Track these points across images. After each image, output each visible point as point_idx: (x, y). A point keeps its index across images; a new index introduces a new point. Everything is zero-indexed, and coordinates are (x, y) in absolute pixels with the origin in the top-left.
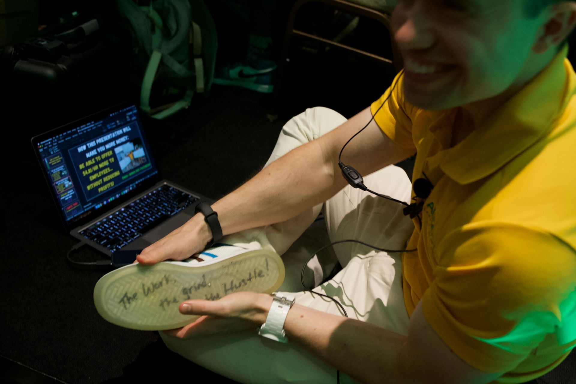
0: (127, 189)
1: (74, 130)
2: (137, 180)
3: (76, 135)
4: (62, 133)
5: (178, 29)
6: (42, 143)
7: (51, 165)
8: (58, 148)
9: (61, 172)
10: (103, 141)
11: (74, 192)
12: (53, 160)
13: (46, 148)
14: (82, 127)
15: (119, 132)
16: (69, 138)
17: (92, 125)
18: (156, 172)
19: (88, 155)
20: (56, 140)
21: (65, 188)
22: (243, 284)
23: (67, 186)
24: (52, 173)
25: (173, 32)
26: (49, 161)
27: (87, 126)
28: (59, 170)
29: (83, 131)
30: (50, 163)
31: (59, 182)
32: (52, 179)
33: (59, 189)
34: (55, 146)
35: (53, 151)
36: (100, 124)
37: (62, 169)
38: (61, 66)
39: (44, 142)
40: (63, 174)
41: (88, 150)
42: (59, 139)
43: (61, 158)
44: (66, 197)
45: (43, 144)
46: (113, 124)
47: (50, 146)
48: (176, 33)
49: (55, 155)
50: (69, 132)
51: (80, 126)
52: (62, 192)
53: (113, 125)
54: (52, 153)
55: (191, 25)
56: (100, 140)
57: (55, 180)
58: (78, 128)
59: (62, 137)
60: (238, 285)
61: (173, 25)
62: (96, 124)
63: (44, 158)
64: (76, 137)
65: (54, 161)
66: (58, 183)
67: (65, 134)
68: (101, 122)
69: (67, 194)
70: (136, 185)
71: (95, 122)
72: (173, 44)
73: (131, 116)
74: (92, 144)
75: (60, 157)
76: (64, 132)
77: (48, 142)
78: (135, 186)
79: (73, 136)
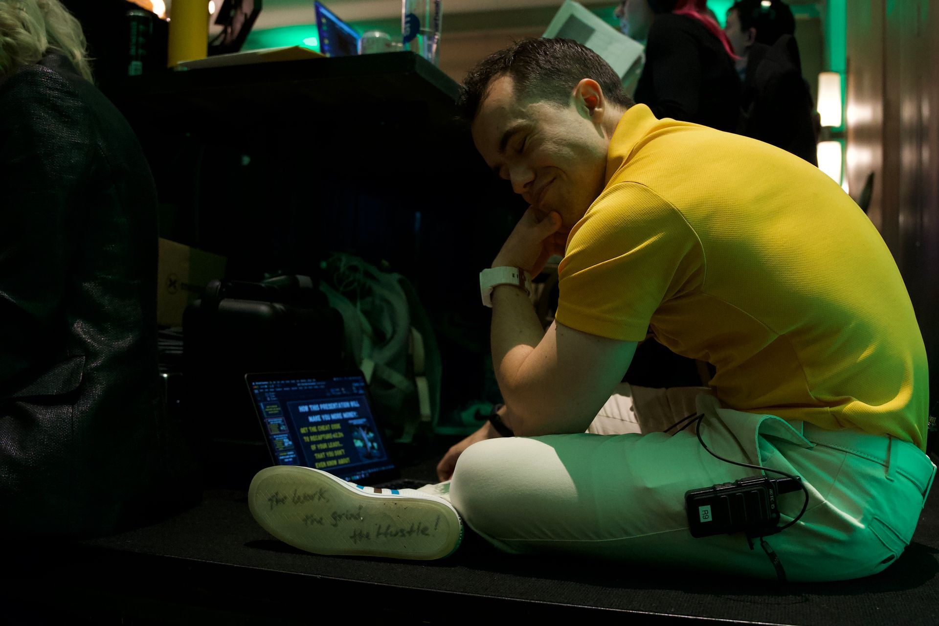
0: (358, 475)
1: (293, 381)
2: (370, 468)
3: (296, 388)
4: (280, 380)
5: (394, 332)
6: (257, 383)
7: (267, 412)
8: (276, 396)
9: (279, 425)
10: (327, 408)
11: (295, 456)
12: (269, 408)
13: (261, 391)
14: (302, 381)
15: (346, 405)
16: (287, 389)
17: (314, 384)
18: (393, 467)
19: (312, 419)
20: (273, 386)
21: (283, 446)
22: (400, 534)
23: (286, 444)
24: (269, 423)
25: (389, 336)
26: (265, 408)
27: (307, 382)
28: (277, 422)
29: (303, 386)
30: (267, 410)
31: (277, 436)
32: (269, 430)
33: (278, 445)
34: (272, 392)
35: (270, 398)
36: (322, 384)
37: (280, 422)
38: (278, 306)
39: (260, 383)
40: (282, 428)
41: (312, 413)
42: (275, 387)
43: (279, 409)
44: (286, 459)
45: (259, 385)
46: (338, 390)
47: (267, 390)
48: (392, 338)
49: (271, 403)
50: (288, 382)
51: (300, 379)
52: (280, 449)
53: (337, 392)
54: (268, 399)
55: (410, 331)
56: (324, 406)
57: (273, 433)
58: (298, 381)
59: (280, 384)
60: (394, 533)
61: (387, 327)
62: (319, 383)
63: (260, 401)
64: (295, 390)
65: (271, 409)
66: (276, 438)
67: (283, 382)
68: (324, 383)
69: (287, 455)
70: (370, 474)
71: (317, 381)
72: (388, 352)
73: (358, 388)
74: (315, 408)
75: (278, 407)
76: (283, 380)
77: (264, 385)
78: (367, 475)
79: (293, 389)
